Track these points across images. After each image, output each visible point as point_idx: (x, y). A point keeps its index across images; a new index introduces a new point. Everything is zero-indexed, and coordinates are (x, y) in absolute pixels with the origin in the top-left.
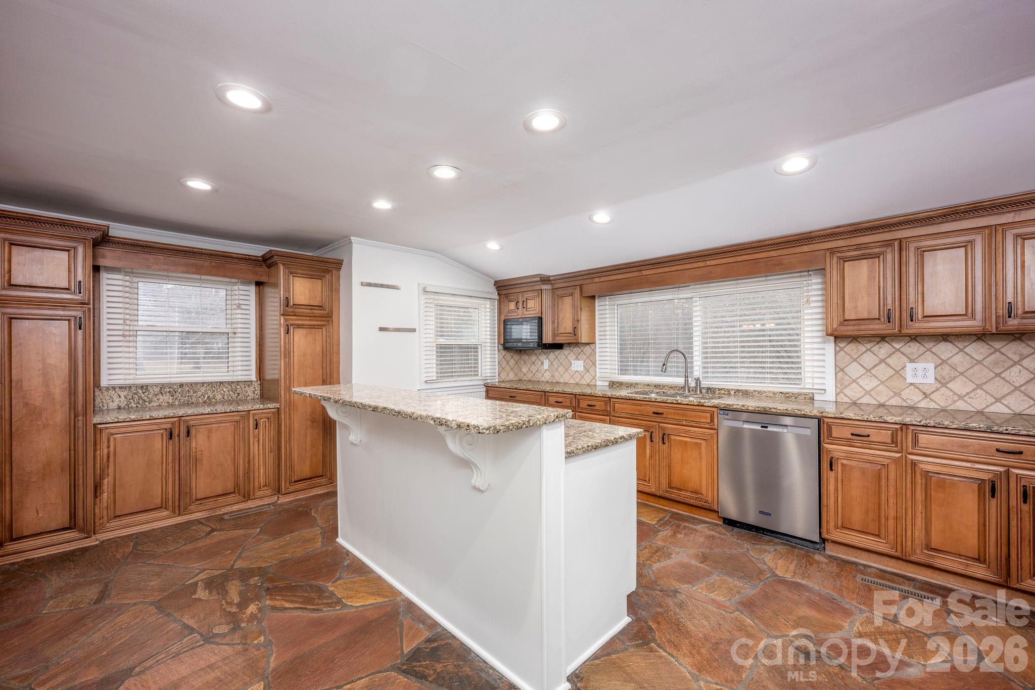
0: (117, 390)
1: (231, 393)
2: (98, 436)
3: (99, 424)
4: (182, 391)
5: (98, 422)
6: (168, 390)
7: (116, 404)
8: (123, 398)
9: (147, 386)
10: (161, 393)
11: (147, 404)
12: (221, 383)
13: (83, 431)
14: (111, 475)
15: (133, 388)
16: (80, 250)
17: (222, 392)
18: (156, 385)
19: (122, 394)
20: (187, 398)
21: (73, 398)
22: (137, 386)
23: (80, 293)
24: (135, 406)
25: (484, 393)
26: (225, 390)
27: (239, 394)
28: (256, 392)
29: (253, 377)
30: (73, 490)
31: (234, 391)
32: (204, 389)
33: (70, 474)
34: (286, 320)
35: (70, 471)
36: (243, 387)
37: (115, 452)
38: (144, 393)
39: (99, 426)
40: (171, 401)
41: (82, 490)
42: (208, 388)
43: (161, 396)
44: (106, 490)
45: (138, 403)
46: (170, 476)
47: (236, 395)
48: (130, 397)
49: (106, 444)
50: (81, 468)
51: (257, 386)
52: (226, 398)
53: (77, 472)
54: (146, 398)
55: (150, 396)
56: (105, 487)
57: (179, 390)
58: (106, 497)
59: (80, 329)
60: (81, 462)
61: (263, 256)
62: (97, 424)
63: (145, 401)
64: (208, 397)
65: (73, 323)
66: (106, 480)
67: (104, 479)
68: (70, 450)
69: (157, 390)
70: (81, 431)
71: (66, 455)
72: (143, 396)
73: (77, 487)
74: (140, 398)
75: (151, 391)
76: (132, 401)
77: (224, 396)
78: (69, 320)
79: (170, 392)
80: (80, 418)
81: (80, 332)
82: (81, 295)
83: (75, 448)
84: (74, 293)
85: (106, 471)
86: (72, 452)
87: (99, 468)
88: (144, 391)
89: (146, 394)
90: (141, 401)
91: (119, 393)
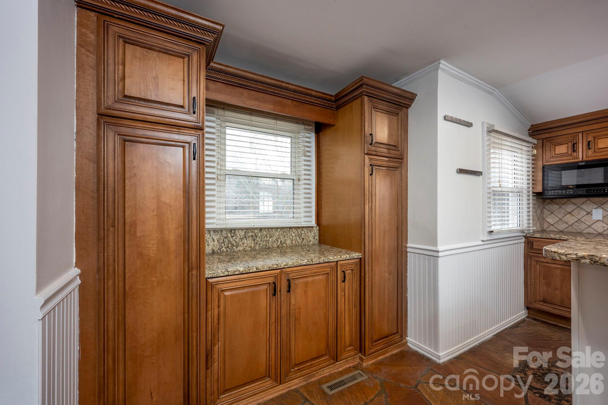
0: (212, 233)
1: (297, 238)
2: (209, 293)
3: (210, 278)
4: (261, 235)
5: (209, 276)
6: (251, 234)
7: (211, 248)
8: (216, 242)
9: (235, 230)
10: (246, 237)
11: (235, 248)
12: (290, 228)
13: (197, 288)
14: (221, 339)
15: (224, 232)
16: (195, 57)
17: (291, 237)
18: (242, 229)
19: (216, 238)
20: (264, 243)
21: (186, 247)
22: (226, 229)
23: (194, 113)
24: (225, 250)
25: (524, 244)
26: (293, 235)
27: (303, 239)
28: (316, 238)
29: (313, 223)
30: (186, 362)
31: (300, 236)
32: (278, 233)
33: (184, 344)
34: (371, 159)
35: (184, 339)
36: (306, 233)
37: (225, 313)
38: (232, 237)
39: (210, 280)
40: (253, 246)
41: (195, 363)
42: (281, 232)
43: (245, 240)
44: (216, 359)
45: (228, 247)
46: (273, 339)
47: (301, 240)
48: (222, 241)
49: (216, 303)
50: (195, 335)
51: (316, 230)
52: (294, 243)
53: (190, 340)
54: (234, 243)
55: (237, 240)
56: (216, 356)
57: (259, 235)
58: (217, 367)
59: (194, 159)
60: (194, 329)
61: (336, 95)
62: (209, 278)
63: (234, 246)
64: (281, 242)
65: (187, 151)
66: (217, 346)
67: (215, 345)
68: (184, 313)
69: (242, 233)
70: (194, 288)
71: (180, 320)
72: (232, 240)
73: (190, 360)
74: (229, 242)
75: (238, 235)
76: (223, 245)
77: (292, 241)
78: (183, 147)
79: (252, 236)
80: (194, 272)
81: (194, 162)
82: (195, 115)
83: (188, 310)
84: (188, 113)
85: (217, 336)
86: (186, 316)
87: (210, 332)
88: (232, 235)
89: (234, 238)
90: (230, 245)
91: (214, 236)
